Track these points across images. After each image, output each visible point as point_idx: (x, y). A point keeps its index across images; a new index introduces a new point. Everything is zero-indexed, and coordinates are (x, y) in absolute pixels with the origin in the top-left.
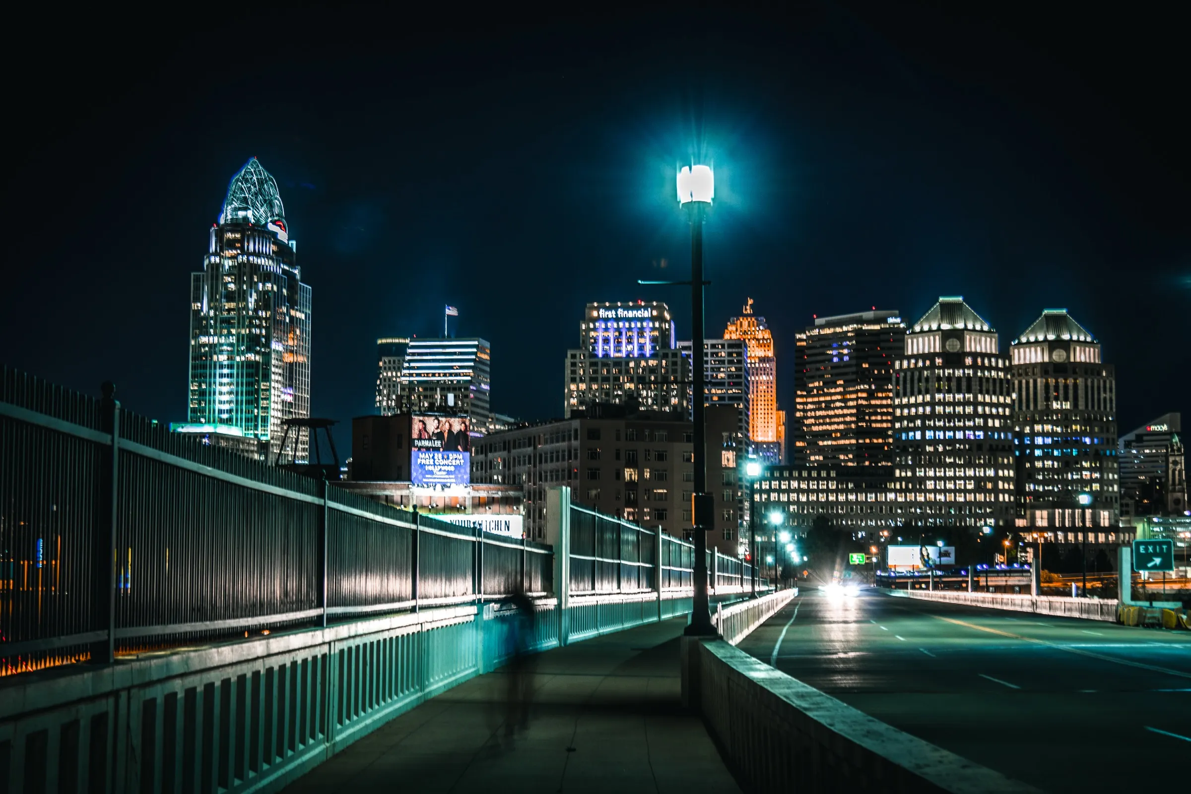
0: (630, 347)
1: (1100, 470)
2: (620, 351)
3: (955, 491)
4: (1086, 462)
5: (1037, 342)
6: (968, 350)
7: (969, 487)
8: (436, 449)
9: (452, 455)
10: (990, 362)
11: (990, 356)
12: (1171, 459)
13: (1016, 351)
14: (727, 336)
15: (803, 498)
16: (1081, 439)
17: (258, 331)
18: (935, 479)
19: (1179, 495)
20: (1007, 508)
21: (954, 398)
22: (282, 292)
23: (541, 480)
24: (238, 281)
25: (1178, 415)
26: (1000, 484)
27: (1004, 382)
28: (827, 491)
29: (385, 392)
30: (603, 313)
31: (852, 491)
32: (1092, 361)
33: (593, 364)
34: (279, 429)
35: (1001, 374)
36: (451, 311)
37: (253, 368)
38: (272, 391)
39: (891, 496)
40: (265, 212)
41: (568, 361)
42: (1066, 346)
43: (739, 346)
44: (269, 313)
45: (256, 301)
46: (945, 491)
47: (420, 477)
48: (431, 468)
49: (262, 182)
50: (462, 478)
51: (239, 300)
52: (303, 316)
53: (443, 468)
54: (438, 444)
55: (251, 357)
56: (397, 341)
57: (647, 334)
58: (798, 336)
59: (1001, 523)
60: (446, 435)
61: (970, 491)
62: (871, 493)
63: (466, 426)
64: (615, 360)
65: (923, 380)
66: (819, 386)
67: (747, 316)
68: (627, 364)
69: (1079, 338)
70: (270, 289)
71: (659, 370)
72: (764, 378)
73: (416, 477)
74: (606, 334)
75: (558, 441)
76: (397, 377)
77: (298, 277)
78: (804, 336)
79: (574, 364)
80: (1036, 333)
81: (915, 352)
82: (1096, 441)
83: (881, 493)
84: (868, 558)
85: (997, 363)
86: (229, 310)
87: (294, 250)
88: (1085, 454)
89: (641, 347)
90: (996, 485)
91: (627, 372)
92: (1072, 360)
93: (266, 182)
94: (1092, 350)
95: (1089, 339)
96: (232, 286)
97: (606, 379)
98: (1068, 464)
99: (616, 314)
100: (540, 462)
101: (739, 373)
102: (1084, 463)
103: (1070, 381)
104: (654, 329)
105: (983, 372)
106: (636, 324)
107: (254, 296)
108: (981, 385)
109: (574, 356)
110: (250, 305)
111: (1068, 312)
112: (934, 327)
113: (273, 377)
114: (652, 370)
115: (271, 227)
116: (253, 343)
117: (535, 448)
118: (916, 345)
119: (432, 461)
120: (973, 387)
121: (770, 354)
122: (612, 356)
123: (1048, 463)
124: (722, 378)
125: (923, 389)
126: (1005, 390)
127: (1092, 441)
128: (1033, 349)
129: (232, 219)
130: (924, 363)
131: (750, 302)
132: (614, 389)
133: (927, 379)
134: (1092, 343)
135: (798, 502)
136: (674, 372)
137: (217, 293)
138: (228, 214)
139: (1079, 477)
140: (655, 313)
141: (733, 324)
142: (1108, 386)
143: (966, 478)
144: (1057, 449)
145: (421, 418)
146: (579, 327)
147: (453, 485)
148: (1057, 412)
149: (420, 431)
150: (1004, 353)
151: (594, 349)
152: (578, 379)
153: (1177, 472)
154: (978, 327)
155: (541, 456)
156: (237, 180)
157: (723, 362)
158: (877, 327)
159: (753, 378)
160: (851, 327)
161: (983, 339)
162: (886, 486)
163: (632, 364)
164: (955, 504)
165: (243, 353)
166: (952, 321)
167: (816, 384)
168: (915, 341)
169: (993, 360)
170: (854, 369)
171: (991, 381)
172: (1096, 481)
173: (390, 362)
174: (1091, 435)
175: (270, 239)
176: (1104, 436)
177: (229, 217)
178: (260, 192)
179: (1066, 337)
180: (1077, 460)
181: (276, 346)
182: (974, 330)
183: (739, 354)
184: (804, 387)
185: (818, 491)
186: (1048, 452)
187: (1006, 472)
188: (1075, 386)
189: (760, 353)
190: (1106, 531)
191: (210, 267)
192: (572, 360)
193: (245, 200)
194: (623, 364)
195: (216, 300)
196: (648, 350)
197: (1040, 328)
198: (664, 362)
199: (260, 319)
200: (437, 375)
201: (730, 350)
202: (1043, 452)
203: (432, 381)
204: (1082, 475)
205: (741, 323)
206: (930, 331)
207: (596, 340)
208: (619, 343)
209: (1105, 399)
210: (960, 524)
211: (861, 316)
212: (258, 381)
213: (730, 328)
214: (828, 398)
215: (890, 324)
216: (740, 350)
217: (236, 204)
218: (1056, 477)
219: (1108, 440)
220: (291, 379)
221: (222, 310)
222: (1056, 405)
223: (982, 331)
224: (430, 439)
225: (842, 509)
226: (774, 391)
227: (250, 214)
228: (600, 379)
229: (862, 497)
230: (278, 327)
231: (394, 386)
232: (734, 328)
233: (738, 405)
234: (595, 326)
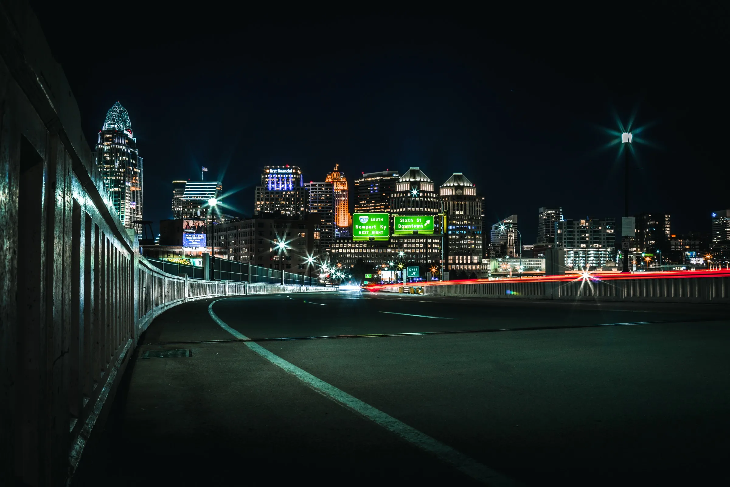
0: (283, 186)
1: (475, 239)
2: (278, 187)
3: (415, 248)
4: (469, 236)
5: (450, 186)
6: (421, 190)
7: (421, 247)
8: (193, 233)
9: (199, 235)
10: (430, 195)
11: (430, 192)
12: (509, 235)
13: (442, 190)
14: (327, 180)
15: (353, 251)
16: (467, 227)
17: (119, 178)
18: (407, 243)
19: (512, 250)
20: (436, 255)
21: (415, 209)
22: (130, 161)
23: (240, 244)
24: (111, 156)
25: (516, 216)
26: (434, 245)
27: (436, 203)
28: (363, 248)
29: (176, 204)
30: (271, 171)
31: (373, 248)
32: (472, 195)
33: (267, 193)
34: (129, 221)
35: (435, 200)
36: (205, 169)
37: (117, 194)
38: (126, 204)
39: (389, 250)
40: (122, 125)
41: (256, 191)
42: (462, 188)
43: (331, 185)
44: (124, 170)
45: (118, 164)
46: (411, 248)
47: (187, 244)
48: (191, 240)
49: (121, 112)
50: (203, 244)
51: (111, 164)
52: (139, 171)
53: (196, 240)
54: (194, 231)
55: (116, 189)
56: (181, 181)
57: (290, 180)
58: (356, 181)
59: (434, 262)
60: (197, 227)
61: (421, 248)
62: (381, 249)
63: (205, 224)
64: (276, 191)
65: (403, 202)
66: (364, 203)
67: (336, 171)
68: (282, 193)
69: (467, 185)
70: (125, 159)
71: (296, 195)
72: (343, 199)
73: (185, 244)
74: (272, 180)
75: (246, 228)
76: (181, 197)
77: (137, 154)
78: (358, 181)
79: (258, 193)
80: (450, 183)
81: (400, 190)
82: (473, 227)
83: (385, 249)
84: (373, 276)
85: (433, 195)
86: (107, 169)
87: (136, 142)
88: (468, 233)
89: (288, 185)
90: (432, 246)
91: (282, 196)
92: (464, 194)
93: (123, 112)
94: (472, 190)
95: (471, 185)
96: (108, 158)
97: (272, 200)
98: (462, 237)
99: (277, 171)
100: (239, 237)
101: (331, 197)
102: (468, 237)
103: (463, 203)
104: (293, 178)
105: (427, 199)
106: (285, 176)
107: (118, 162)
108: (426, 204)
109: (258, 189)
110: (116, 166)
111: (463, 174)
112: (408, 180)
113: (126, 198)
114: (292, 196)
115: (125, 132)
116: (117, 183)
117: (237, 230)
118: (401, 188)
119: (191, 237)
120: (423, 205)
121: (346, 188)
122: (275, 189)
123: (454, 237)
124: (323, 199)
125: (403, 206)
126: (436, 206)
127: (471, 227)
128: (449, 189)
129: (108, 128)
130: (403, 195)
131: (337, 165)
132: (276, 204)
133: (404, 202)
134: (472, 187)
135: (350, 253)
136: (302, 196)
137: (101, 161)
138: (106, 126)
139: (466, 242)
140: (294, 171)
141: (330, 175)
142: (478, 205)
143: (419, 243)
144: (458, 231)
145: (187, 221)
146: (261, 176)
147: (200, 247)
148: (458, 215)
149: (186, 226)
150: (437, 191)
151: (267, 186)
152: (260, 199)
153: (511, 240)
154: (425, 180)
155: (240, 234)
156: (110, 111)
157: (324, 192)
158: (389, 178)
159: (337, 199)
160: (378, 178)
161: (428, 185)
162: (387, 246)
163: (284, 193)
164: (415, 253)
165: (113, 187)
166: (415, 178)
167: (363, 202)
168: (400, 185)
169: (431, 194)
170: (379, 196)
171: (430, 203)
172: (473, 244)
173: (178, 190)
174: (471, 225)
175: (125, 137)
176: (476, 225)
177: (107, 127)
178: (120, 116)
179: (462, 184)
180: (465, 235)
181: (127, 184)
182: (424, 181)
183: (330, 189)
184: (358, 203)
185: (359, 248)
186: (454, 232)
187: (436, 240)
188: (465, 205)
189: (341, 187)
190: (476, 264)
191: (98, 150)
192: (258, 191)
193: (114, 120)
194: (280, 193)
195: (101, 164)
196: (291, 186)
197: (452, 181)
198: (298, 192)
199: (121, 172)
200: (199, 197)
201: (327, 187)
202: (452, 232)
203: (196, 200)
204: (467, 242)
205: (333, 174)
206: (406, 181)
207: (268, 182)
208: (278, 184)
209: (477, 210)
210: (417, 262)
211: (382, 173)
212: (119, 200)
213: (328, 177)
214: (368, 208)
215: (394, 177)
216: (331, 187)
217: (110, 122)
218: (457, 242)
219: (478, 227)
220: (134, 198)
221: (103, 169)
222: (457, 213)
223: (427, 182)
224: (190, 229)
225: (369, 256)
226: (347, 204)
227: (116, 126)
228: (270, 199)
229: (377, 251)
230: (128, 175)
231: (180, 201)
232: (330, 177)
233: (330, 211)
234: (268, 176)
